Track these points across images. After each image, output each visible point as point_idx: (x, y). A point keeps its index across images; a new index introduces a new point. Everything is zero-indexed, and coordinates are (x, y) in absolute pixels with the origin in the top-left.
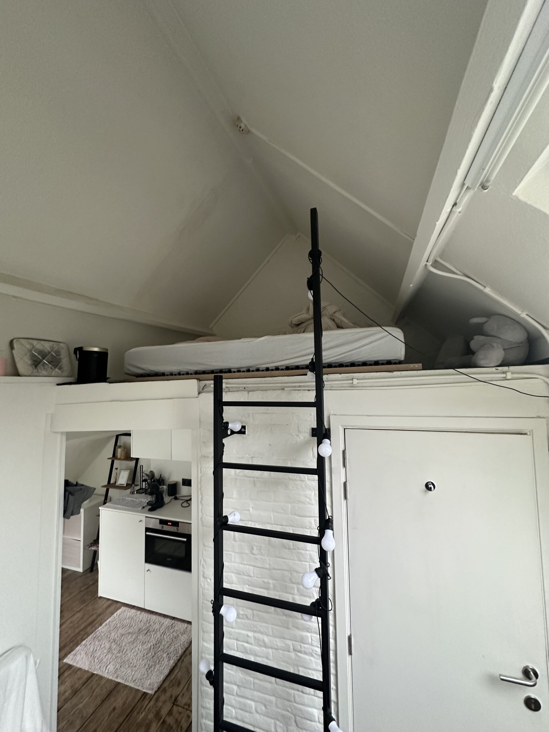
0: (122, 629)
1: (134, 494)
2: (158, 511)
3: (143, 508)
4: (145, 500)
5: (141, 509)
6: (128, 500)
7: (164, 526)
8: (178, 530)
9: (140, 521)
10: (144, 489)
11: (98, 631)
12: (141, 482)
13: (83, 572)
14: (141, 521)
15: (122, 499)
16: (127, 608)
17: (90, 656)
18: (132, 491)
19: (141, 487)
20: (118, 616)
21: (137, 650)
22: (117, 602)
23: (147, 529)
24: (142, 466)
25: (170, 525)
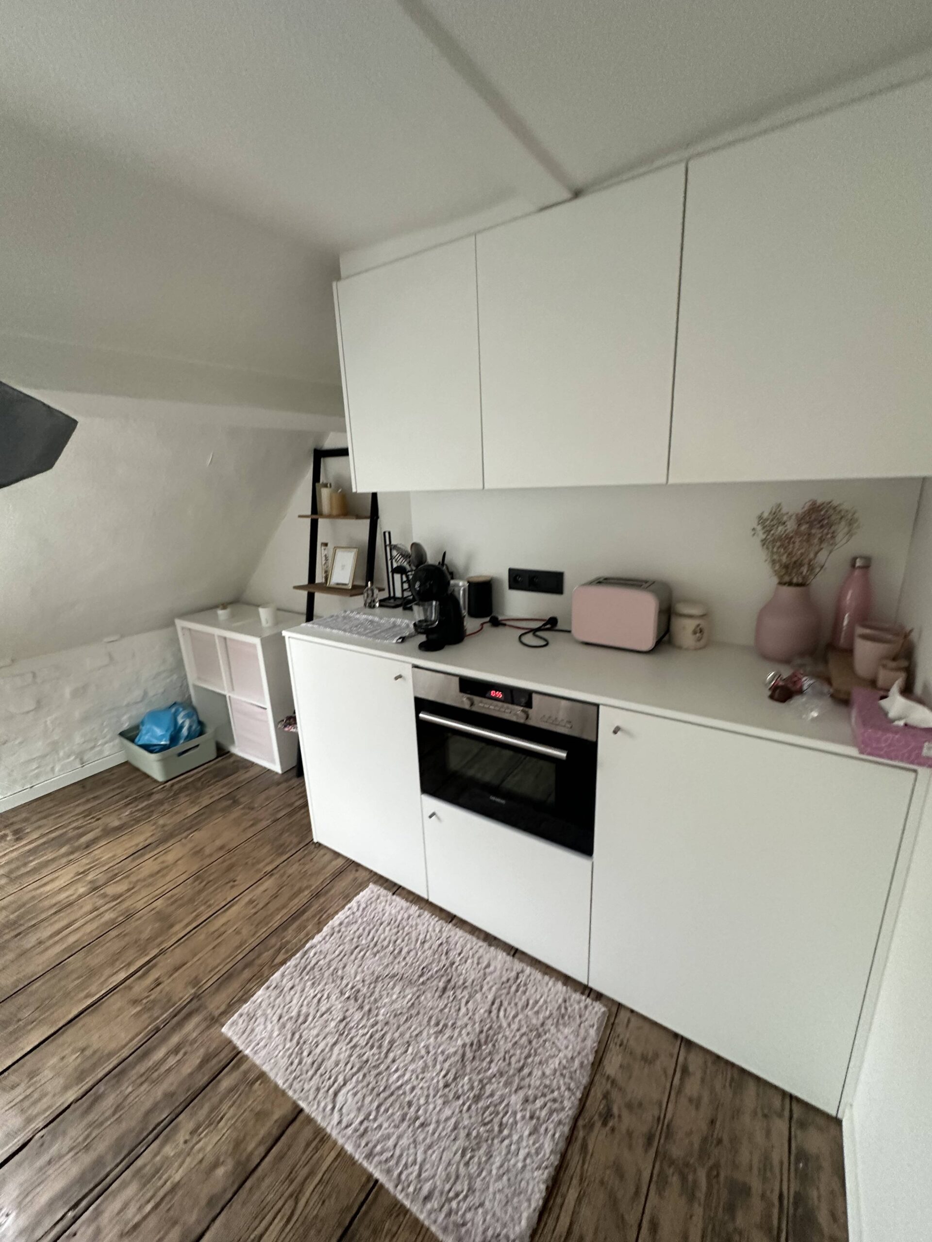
0: (375, 955)
1: (374, 607)
2: (449, 652)
3: (402, 641)
4: (406, 621)
5: (397, 643)
6: (357, 619)
7: (477, 699)
8: (527, 717)
9: (396, 678)
10: (399, 598)
11: (312, 947)
12: (390, 575)
13: (284, 773)
14: (400, 677)
15: (344, 618)
16: (383, 892)
17: (289, 1036)
18: (369, 601)
19: (392, 595)
20: (361, 909)
21: (423, 1052)
22: (358, 865)
23: (421, 704)
24: (389, 533)
25: (495, 699)
